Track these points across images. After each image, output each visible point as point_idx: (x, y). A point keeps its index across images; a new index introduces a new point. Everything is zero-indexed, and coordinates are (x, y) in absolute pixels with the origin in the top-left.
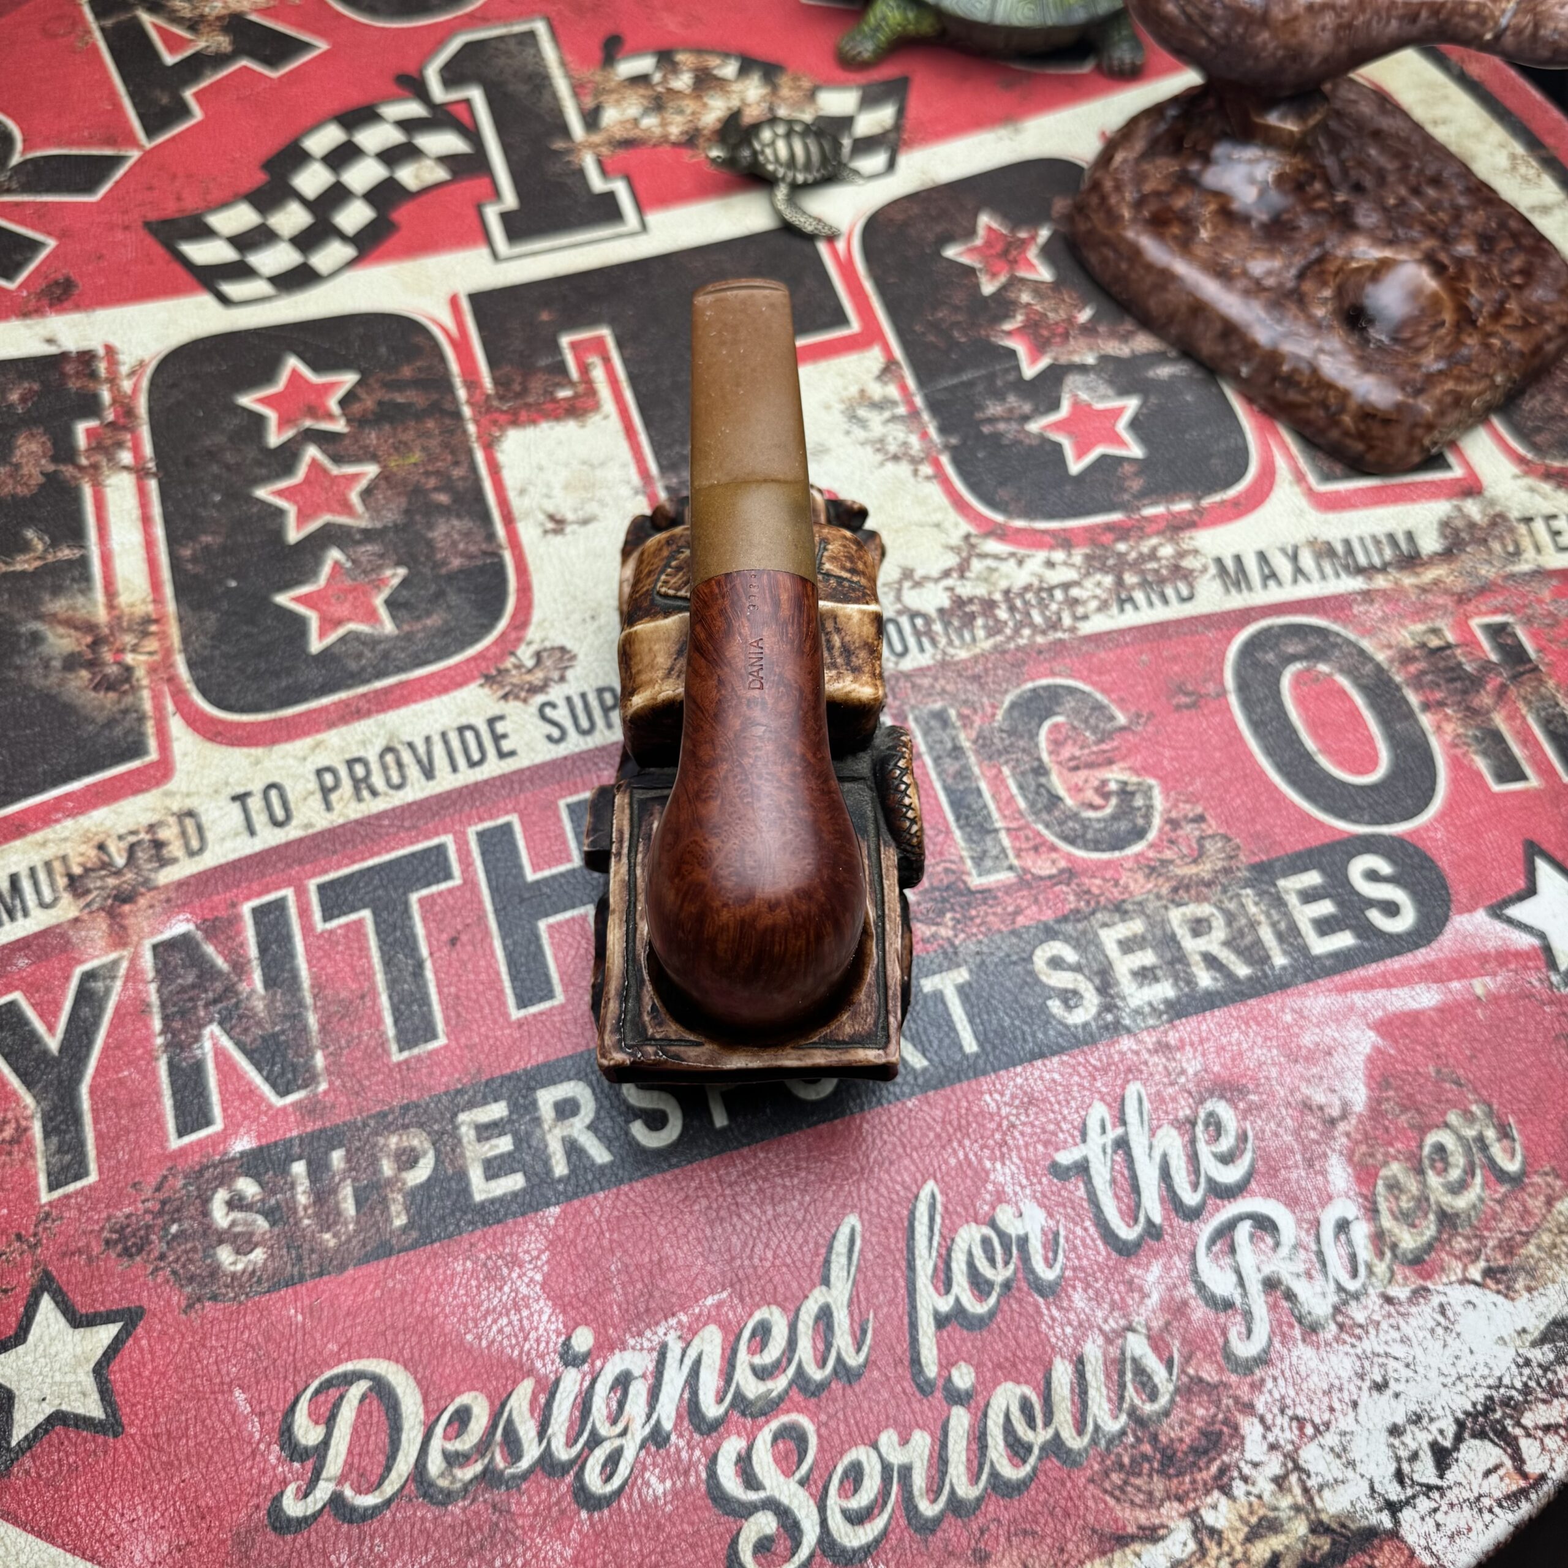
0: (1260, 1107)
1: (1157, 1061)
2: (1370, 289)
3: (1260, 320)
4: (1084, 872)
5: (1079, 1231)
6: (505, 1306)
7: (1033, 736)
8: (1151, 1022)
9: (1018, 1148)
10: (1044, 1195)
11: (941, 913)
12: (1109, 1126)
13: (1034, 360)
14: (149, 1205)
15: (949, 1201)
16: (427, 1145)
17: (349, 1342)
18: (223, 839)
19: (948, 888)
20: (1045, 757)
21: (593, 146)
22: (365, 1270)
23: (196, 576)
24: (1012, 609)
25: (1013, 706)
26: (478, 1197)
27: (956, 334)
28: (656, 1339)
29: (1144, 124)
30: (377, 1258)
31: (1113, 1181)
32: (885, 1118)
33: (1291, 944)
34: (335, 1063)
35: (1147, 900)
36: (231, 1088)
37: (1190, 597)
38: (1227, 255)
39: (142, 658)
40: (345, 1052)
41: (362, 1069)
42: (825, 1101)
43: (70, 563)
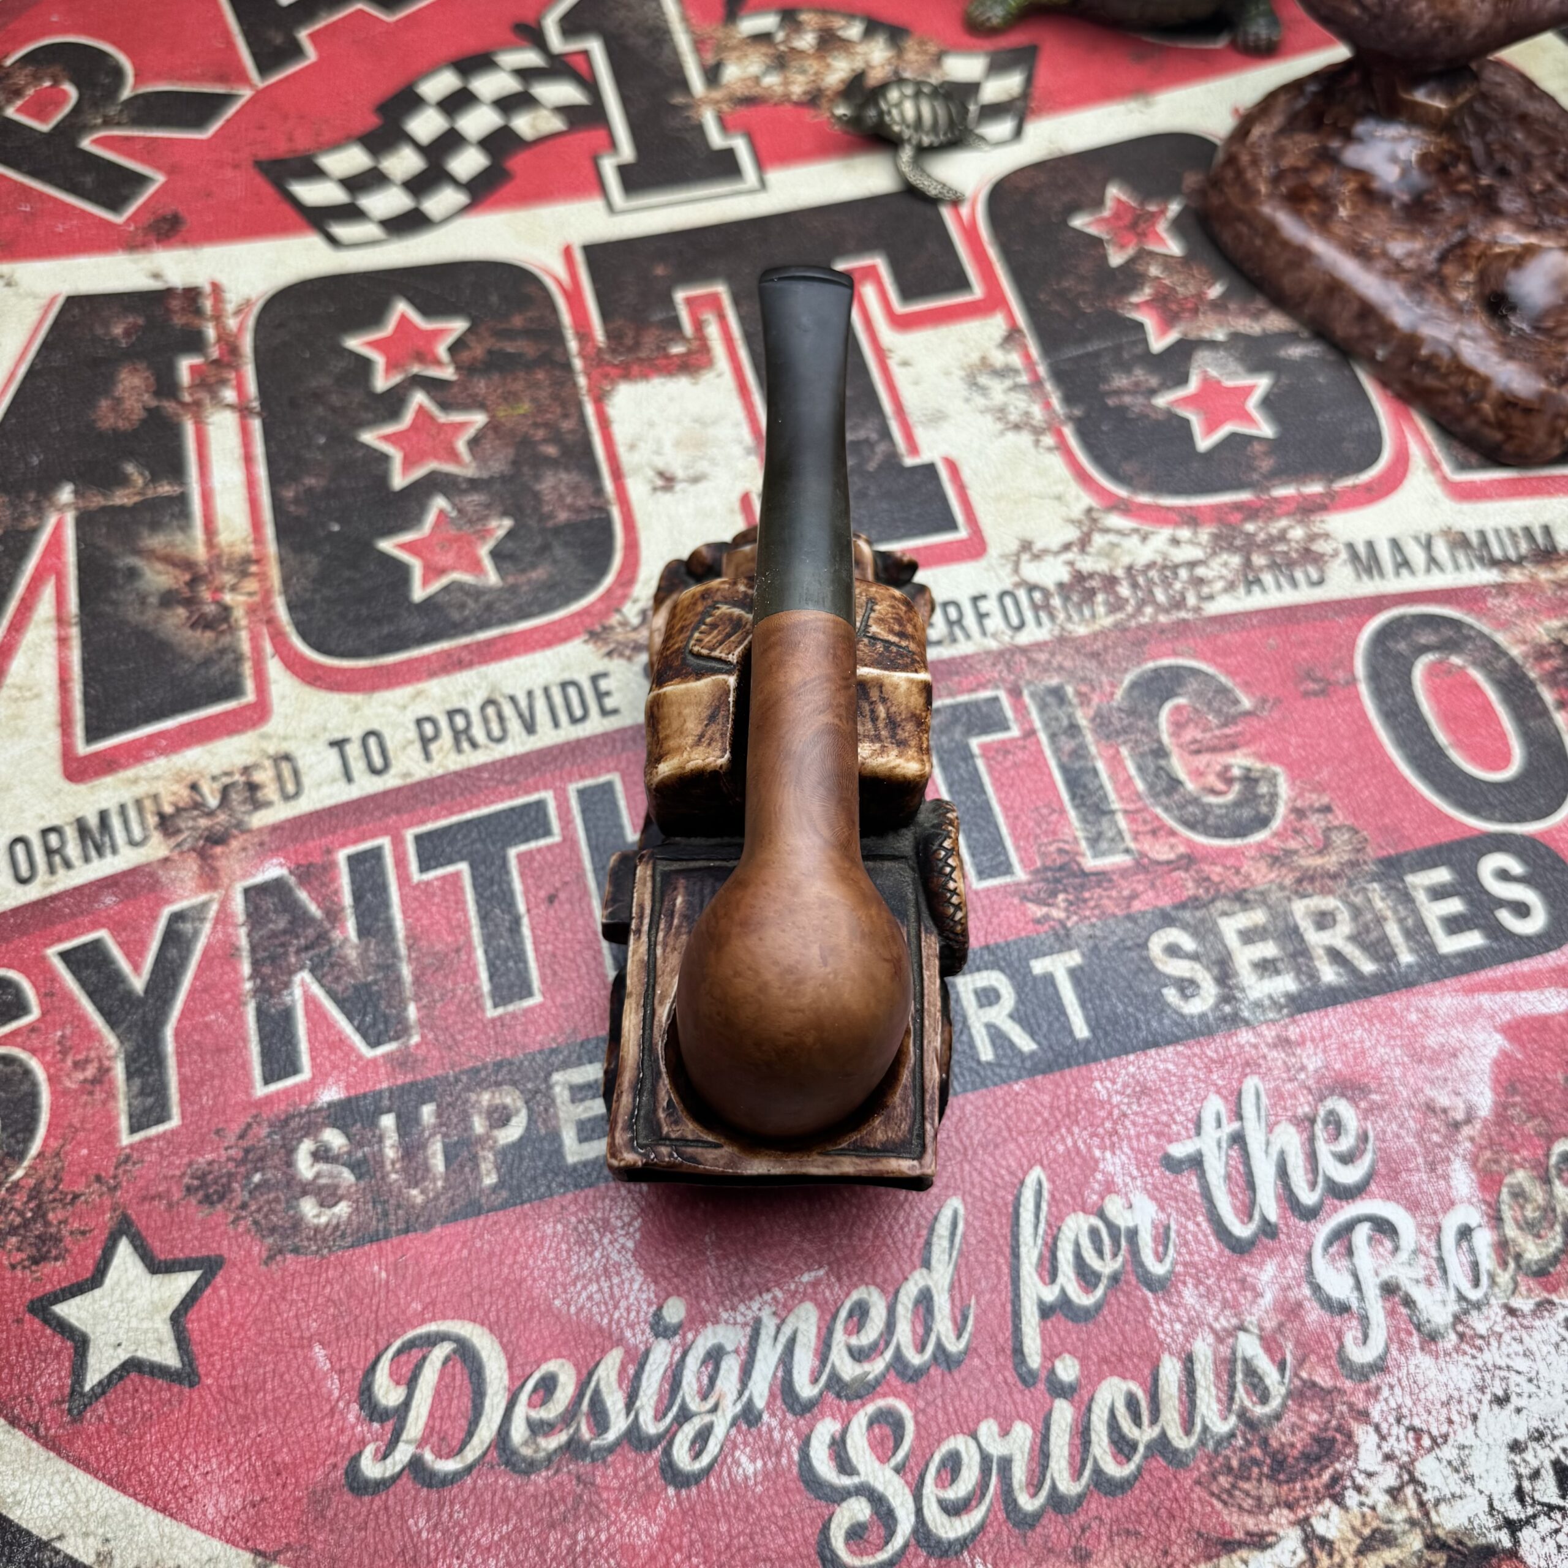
0: (1382, 1107)
1: (1277, 1056)
2: (1512, 275)
3: (1399, 303)
4: (1204, 859)
5: (1191, 1226)
6: (595, 1272)
7: (1153, 717)
8: (1271, 1015)
9: (1129, 1138)
10: (1156, 1188)
11: (1054, 894)
12: (1224, 1120)
13: (1162, 334)
14: (232, 1152)
15: (1056, 1188)
16: (520, 1103)
17: (433, 1303)
18: (320, 785)
19: (1061, 868)
20: (1166, 739)
21: (713, 102)
22: (453, 1228)
23: (298, 518)
24: (1135, 585)
25: (1134, 685)
26: (571, 1159)
27: (1081, 304)
28: (750, 1315)
29: (1282, 98)
30: (466, 1217)
31: (1228, 1177)
32: (990, 1100)
33: (1418, 942)
34: (428, 1016)
35: (1269, 890)
36: (320, 1036)
37: (1321, 582)
38: (1366, 235)
39: (241, 598)
40: (439, 1005)
41: (455, 1023)
43: (170, 499)
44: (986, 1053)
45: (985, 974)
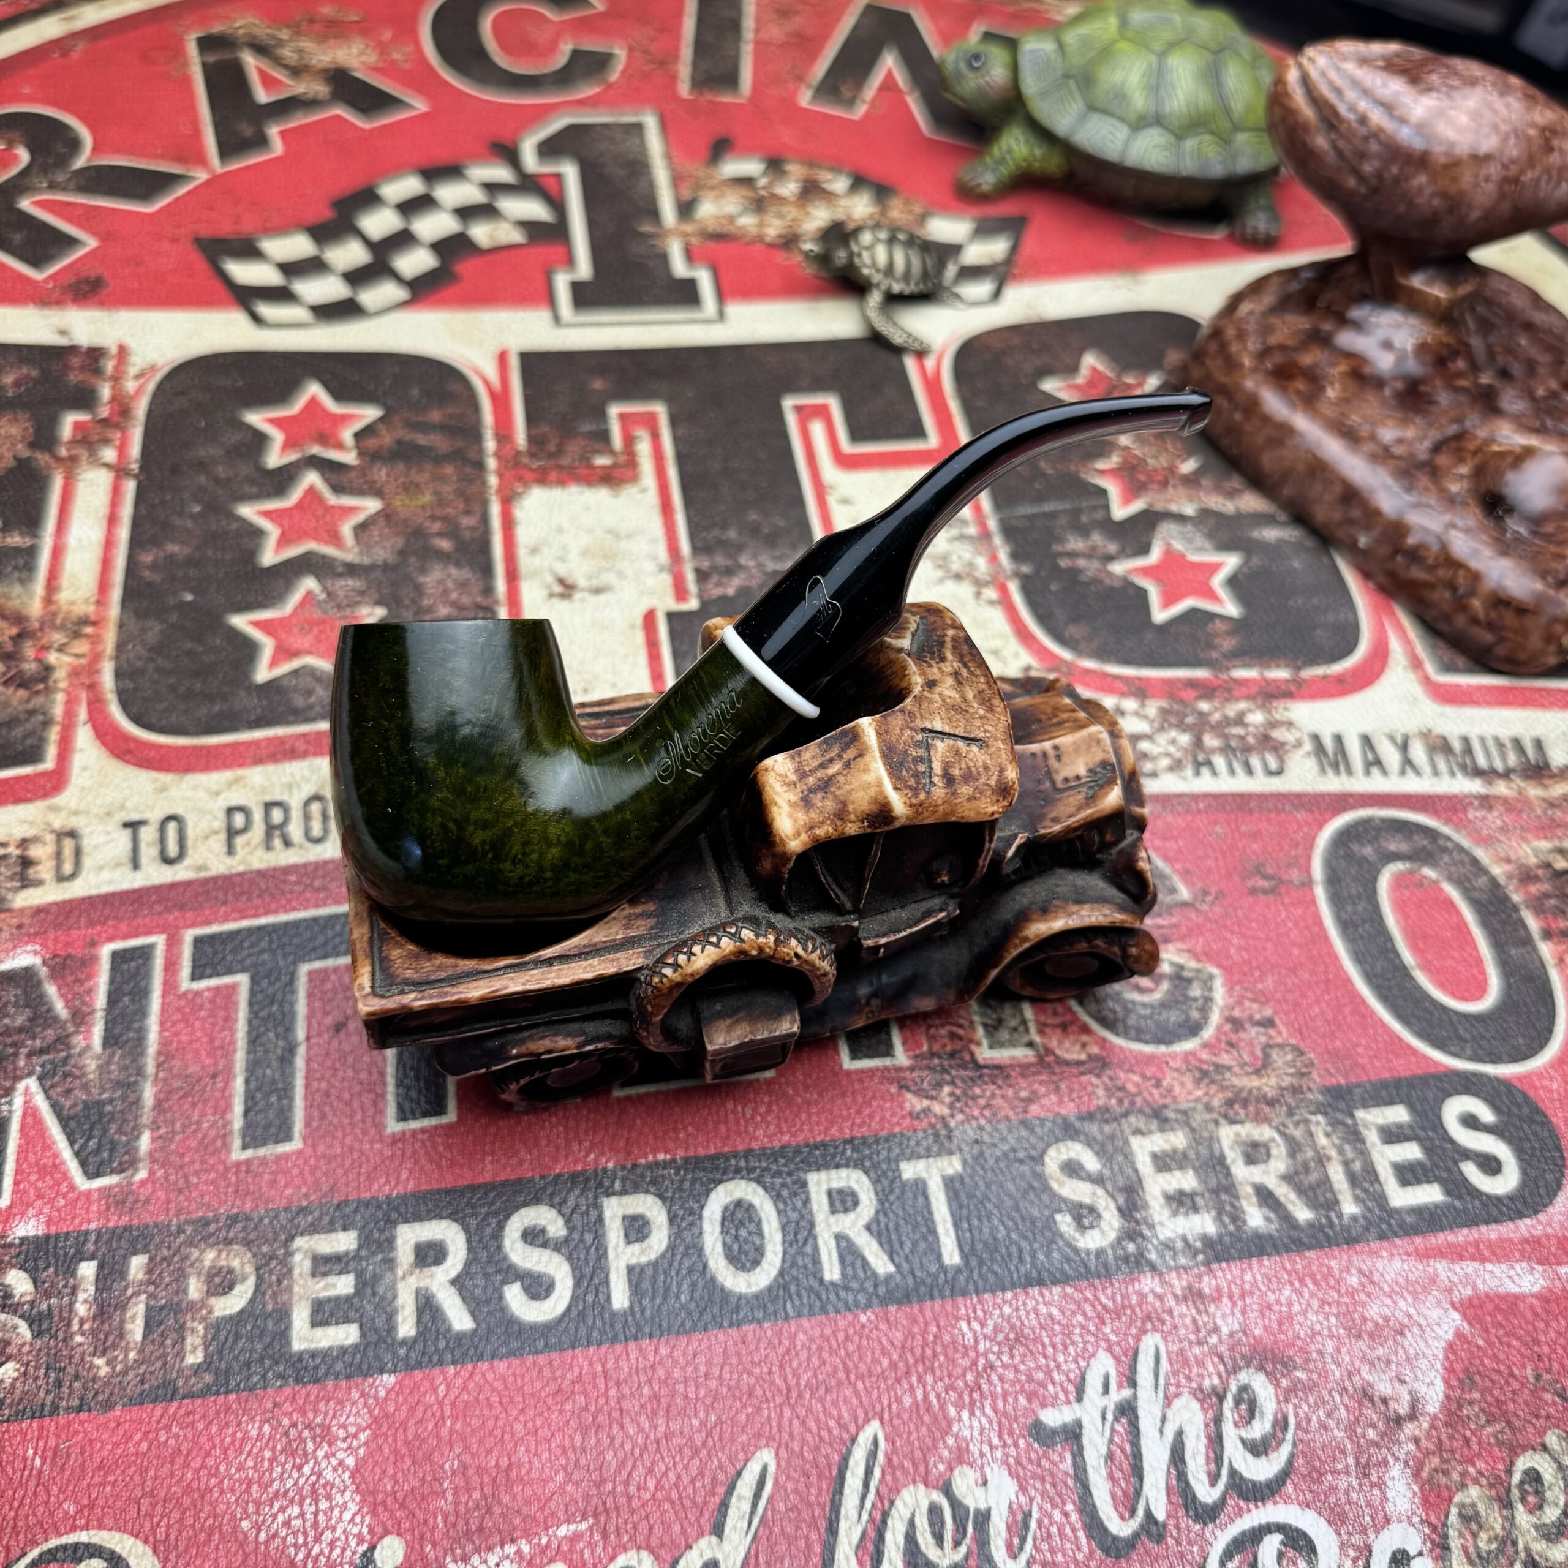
0: (1309, 1389)
1: (1185, 1312)
2: (1509, 475)
3: (1385, 487)
4: (1120, 1065)
5: (1057, 1516)
6: (300, 1491)
8: (1182, 1261)
9: (994, 1396)
10: (1019, 1463)
11: (939, 1085)
12: (1113, 1385)
13: (1127, 501)
15: (895, 1451)
16: (249, 1269)
17: (90, 1506)
18: (101, 868)
19: (950, 1056)
21: (685, 235)
22: (135, 1413)
23: (150, 584)
26: (297, 1346)
27: (1043, 462)
29: (1275, 282)
30: (154, 1401)
31: (1111, 1458)
32: (828, 1331)
33: (1366, 1191)
34: (162, 1149)
35: (1194, 1109)
36: (32, 1158)
37: (1279, 772)
38: (1354, 417)
39: (67, 659)
40: (178, 1138)
41: (193, 1162)
42: (757, 1296)
43: (17, 550)
44: (832, 1271)
45: (844, 1172)
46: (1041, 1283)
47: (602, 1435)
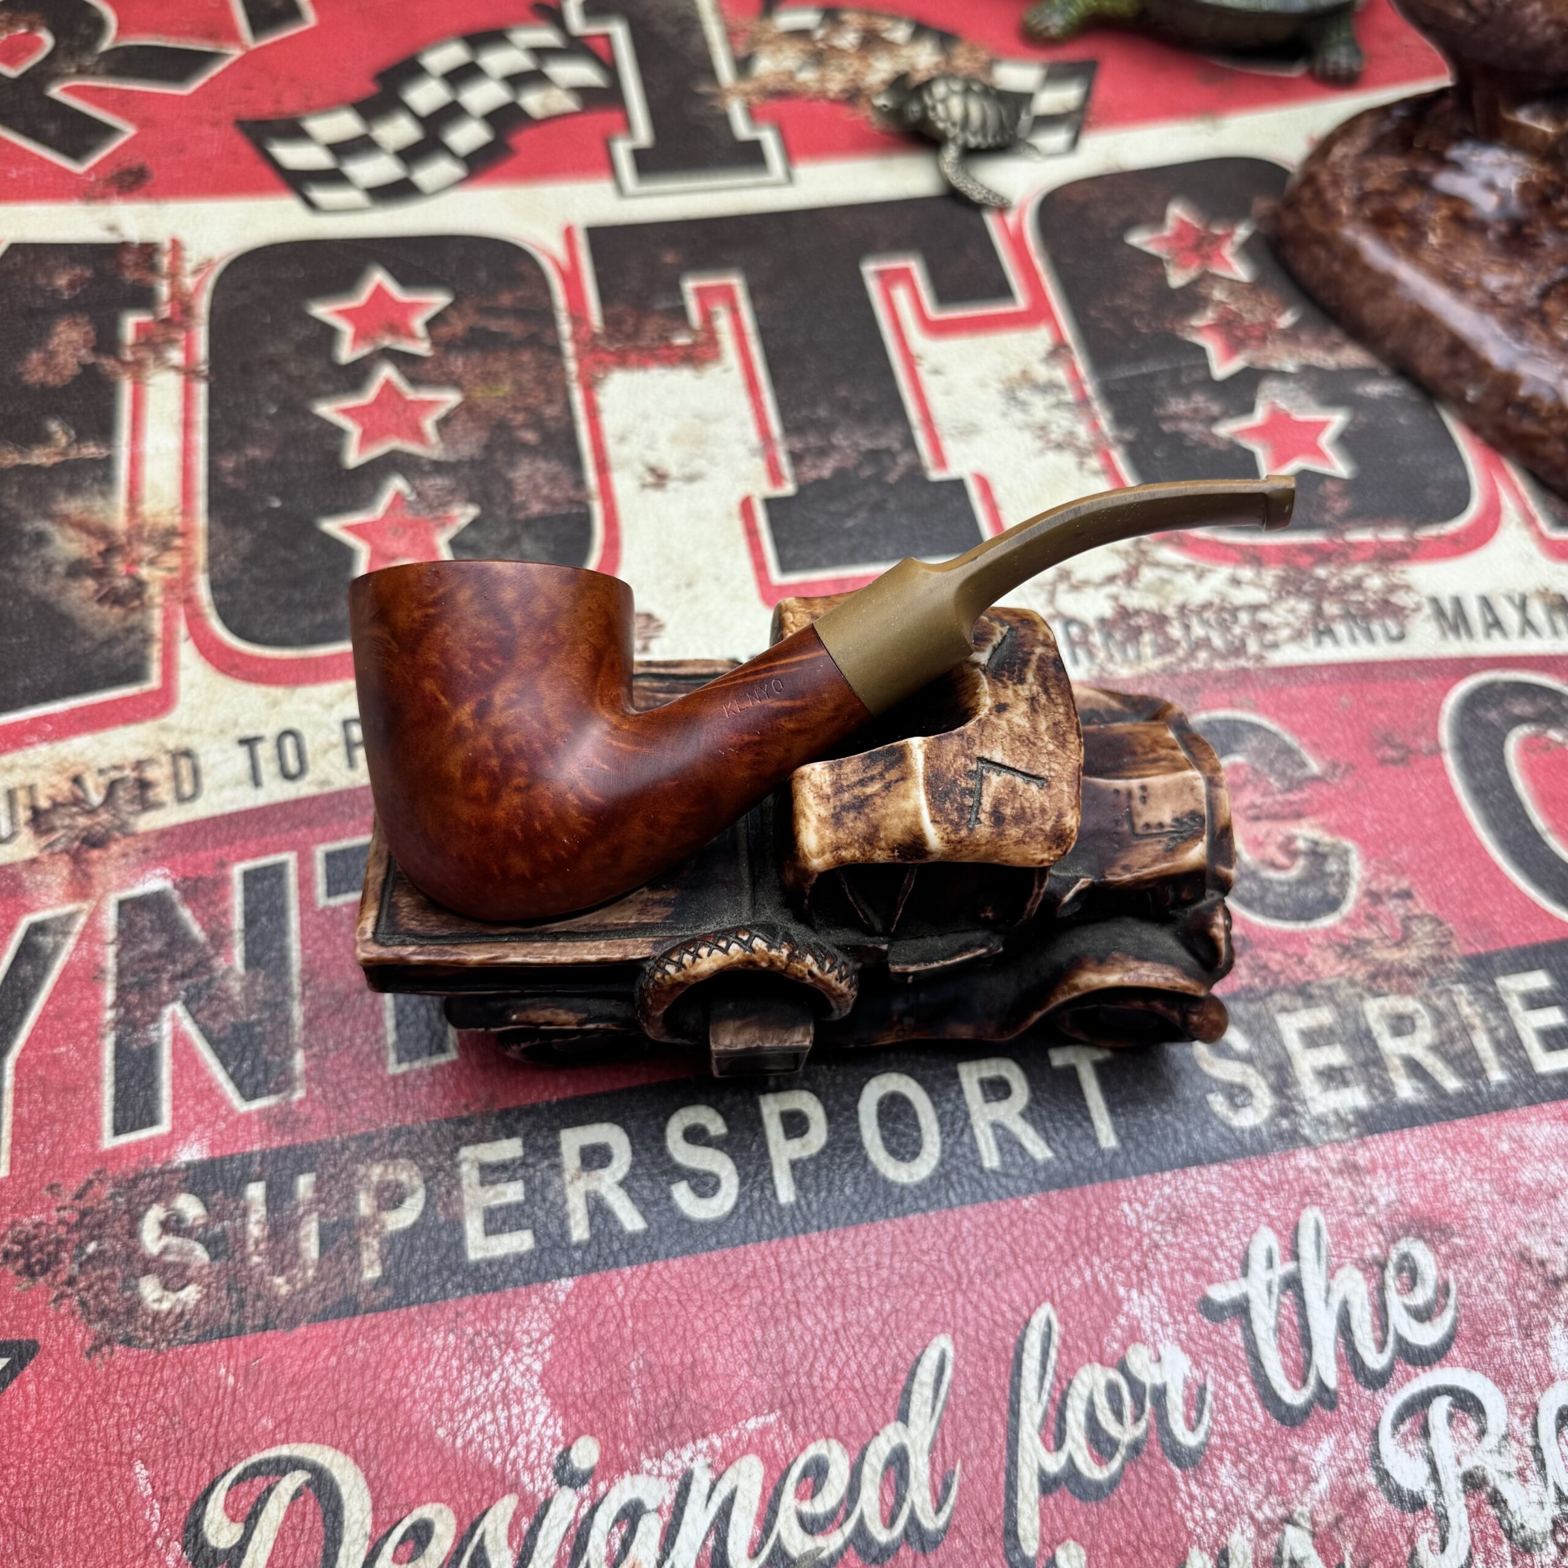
0: (1467, 1254)
1: (1342, 1185)
3: (1495, 338)
4: (1261, 944)
5: (1232, 1388)
6: (491, 1398)
8: (1336, 1135)
9: (1161, 1275)
10: (1190, 1338)
12: (1277, 1259)
13: (1226, 360)
14: (65, 1214)
15: (1068, 1331)
16: (417, 1182)
17: (288, 1420)
18: (222, 787)
21: (745, 94)
22: (320, 1329)
23: (235, 491)
24: (1187, 627)
26: (473, 1256)
27: (1137, 323)
28: (679, 1465)
30: (338, 1316)
31: (1279, 1329)
32: (992, 1217)
33: (1511, 1057)
34: (317, 1067)
35: (1338, 984)
36: (187, 1083)
37: (1401, 637)
38: (1459, 264)
39: (159, 574)
40: (332, 1055)
41: (349, 1078)
42: (919, 1186)
43: (94, 462)
44: (991, 1159)
45: (993, 1063)
46: (1198, 1162)
47: (782, 1328)
